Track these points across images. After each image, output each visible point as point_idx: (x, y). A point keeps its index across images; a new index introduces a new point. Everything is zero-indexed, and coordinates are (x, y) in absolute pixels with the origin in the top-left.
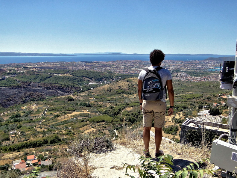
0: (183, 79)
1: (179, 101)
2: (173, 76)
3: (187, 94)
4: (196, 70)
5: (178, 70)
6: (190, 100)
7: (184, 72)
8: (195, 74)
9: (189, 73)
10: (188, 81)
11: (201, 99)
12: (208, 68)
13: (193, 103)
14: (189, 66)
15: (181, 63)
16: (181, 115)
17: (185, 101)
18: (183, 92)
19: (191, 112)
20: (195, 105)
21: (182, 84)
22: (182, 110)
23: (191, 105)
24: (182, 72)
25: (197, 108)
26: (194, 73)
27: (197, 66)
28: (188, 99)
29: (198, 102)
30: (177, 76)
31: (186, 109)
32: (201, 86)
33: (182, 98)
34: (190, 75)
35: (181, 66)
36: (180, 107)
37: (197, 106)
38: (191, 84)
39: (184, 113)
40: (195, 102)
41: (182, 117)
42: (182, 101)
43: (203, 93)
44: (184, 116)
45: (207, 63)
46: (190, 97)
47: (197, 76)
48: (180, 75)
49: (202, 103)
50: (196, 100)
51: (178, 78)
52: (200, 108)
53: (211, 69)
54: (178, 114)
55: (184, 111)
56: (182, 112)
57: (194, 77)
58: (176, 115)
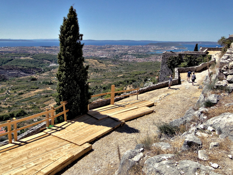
0: (130, 60)
1: (128, 77)
2: (122, 58)
3: (135, 71)
4: (140, 53)
5: (126, 53)
6: (137, 76)
7: (131, 54)
8: (140, 56)
9: (135, 55)
10: (134, 62)
11: (146, 74)
12: (149, 51)
13: (140, 78)
14: (134, 50)
15: (128, 48)
16: (131, 87)
17: (133, 77)
18: (131, 70)
19: (139, 84)
20: (141, 79)
21: (130, 64)
22: (131, 83)
23: (138, 79)
24: (129, 54)
25: (143, 81)
26: (138, 55)
27: (141, 50)
28: (136, 75)
29: (144, 77)
30: (125, 58)
31: (135, 82)
32: (144, 65)
33: (131, 75)
34: (135, 57)
35: (128, 50)
36: (130, 81)
37: (143, 80)
38: (137, 64)
39: (134, 85)
40: (141, 77)
41: (132, 89)
42: (131, 77)
43: (146, 70)
44: (134, 87)
45: (148, 47)
46: (137, 74)
47: (141, 58)
48: (128, 57)
49: (147, 78)
50: (142, 76)
51: (126, 60)
52: (146, 80)
53: (151, 52)
54: (128, 86)
55: (133, 84)
56: (131, 85)
57: (139, 59)
58: (127, 87)
